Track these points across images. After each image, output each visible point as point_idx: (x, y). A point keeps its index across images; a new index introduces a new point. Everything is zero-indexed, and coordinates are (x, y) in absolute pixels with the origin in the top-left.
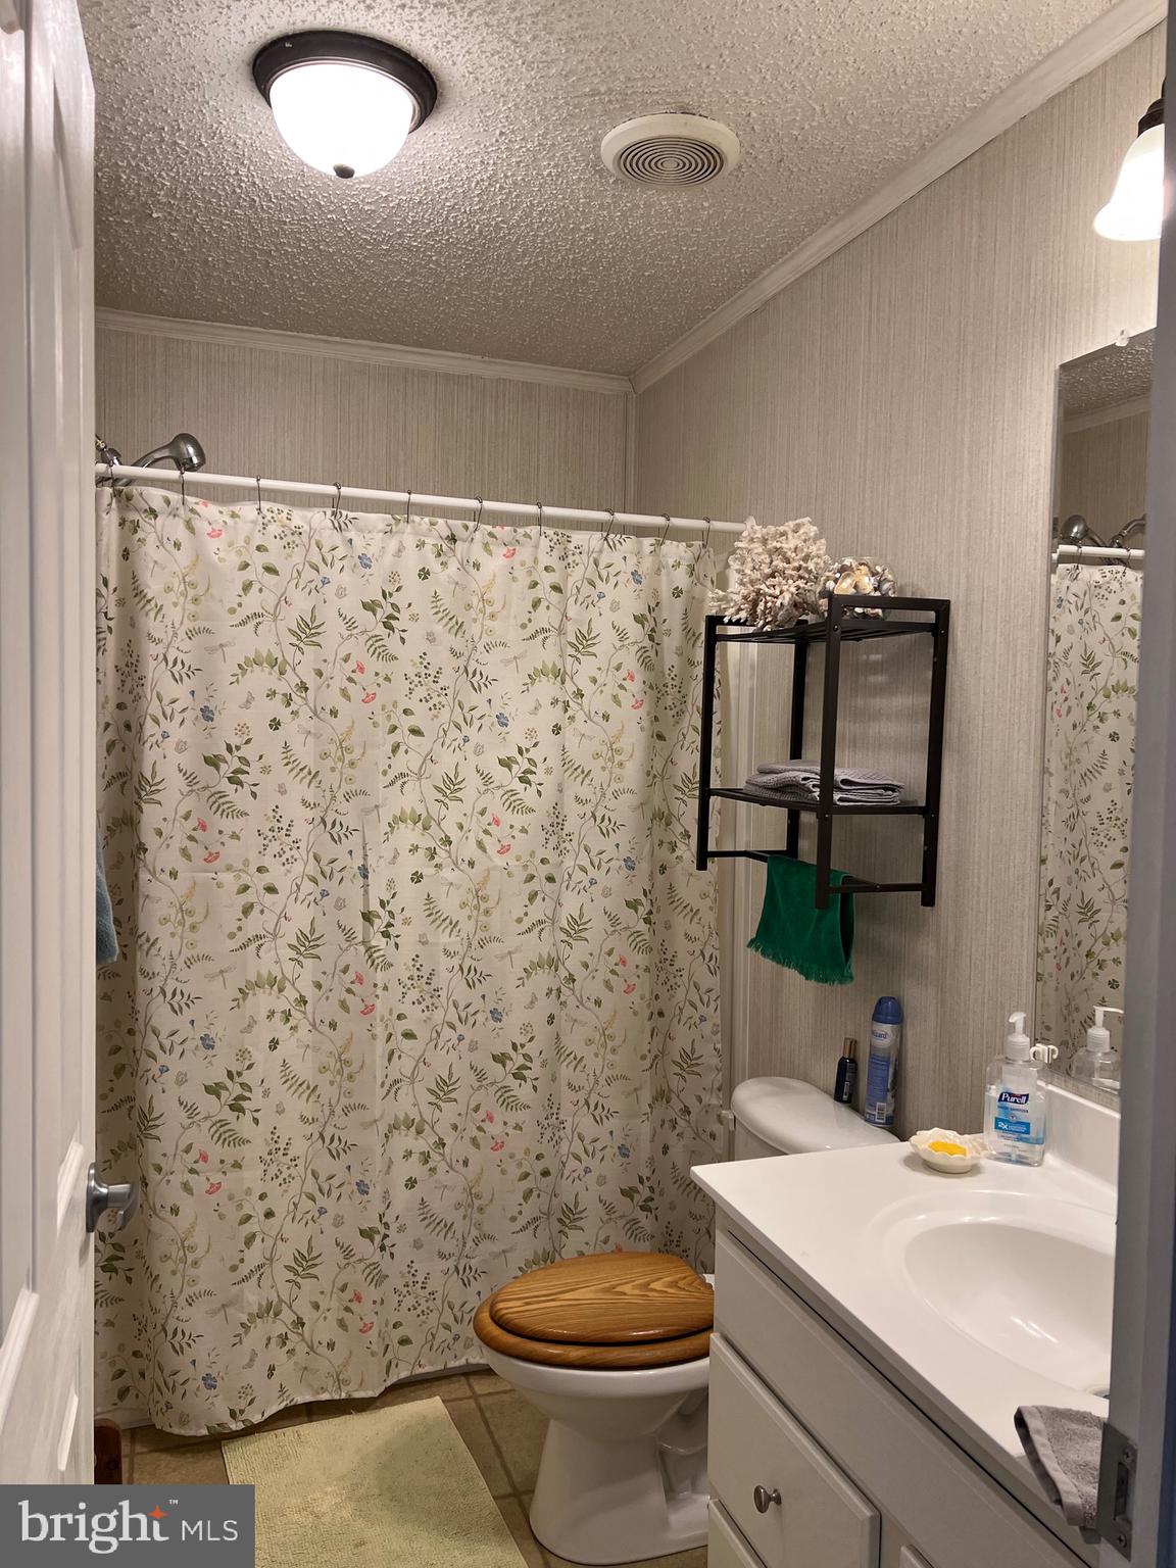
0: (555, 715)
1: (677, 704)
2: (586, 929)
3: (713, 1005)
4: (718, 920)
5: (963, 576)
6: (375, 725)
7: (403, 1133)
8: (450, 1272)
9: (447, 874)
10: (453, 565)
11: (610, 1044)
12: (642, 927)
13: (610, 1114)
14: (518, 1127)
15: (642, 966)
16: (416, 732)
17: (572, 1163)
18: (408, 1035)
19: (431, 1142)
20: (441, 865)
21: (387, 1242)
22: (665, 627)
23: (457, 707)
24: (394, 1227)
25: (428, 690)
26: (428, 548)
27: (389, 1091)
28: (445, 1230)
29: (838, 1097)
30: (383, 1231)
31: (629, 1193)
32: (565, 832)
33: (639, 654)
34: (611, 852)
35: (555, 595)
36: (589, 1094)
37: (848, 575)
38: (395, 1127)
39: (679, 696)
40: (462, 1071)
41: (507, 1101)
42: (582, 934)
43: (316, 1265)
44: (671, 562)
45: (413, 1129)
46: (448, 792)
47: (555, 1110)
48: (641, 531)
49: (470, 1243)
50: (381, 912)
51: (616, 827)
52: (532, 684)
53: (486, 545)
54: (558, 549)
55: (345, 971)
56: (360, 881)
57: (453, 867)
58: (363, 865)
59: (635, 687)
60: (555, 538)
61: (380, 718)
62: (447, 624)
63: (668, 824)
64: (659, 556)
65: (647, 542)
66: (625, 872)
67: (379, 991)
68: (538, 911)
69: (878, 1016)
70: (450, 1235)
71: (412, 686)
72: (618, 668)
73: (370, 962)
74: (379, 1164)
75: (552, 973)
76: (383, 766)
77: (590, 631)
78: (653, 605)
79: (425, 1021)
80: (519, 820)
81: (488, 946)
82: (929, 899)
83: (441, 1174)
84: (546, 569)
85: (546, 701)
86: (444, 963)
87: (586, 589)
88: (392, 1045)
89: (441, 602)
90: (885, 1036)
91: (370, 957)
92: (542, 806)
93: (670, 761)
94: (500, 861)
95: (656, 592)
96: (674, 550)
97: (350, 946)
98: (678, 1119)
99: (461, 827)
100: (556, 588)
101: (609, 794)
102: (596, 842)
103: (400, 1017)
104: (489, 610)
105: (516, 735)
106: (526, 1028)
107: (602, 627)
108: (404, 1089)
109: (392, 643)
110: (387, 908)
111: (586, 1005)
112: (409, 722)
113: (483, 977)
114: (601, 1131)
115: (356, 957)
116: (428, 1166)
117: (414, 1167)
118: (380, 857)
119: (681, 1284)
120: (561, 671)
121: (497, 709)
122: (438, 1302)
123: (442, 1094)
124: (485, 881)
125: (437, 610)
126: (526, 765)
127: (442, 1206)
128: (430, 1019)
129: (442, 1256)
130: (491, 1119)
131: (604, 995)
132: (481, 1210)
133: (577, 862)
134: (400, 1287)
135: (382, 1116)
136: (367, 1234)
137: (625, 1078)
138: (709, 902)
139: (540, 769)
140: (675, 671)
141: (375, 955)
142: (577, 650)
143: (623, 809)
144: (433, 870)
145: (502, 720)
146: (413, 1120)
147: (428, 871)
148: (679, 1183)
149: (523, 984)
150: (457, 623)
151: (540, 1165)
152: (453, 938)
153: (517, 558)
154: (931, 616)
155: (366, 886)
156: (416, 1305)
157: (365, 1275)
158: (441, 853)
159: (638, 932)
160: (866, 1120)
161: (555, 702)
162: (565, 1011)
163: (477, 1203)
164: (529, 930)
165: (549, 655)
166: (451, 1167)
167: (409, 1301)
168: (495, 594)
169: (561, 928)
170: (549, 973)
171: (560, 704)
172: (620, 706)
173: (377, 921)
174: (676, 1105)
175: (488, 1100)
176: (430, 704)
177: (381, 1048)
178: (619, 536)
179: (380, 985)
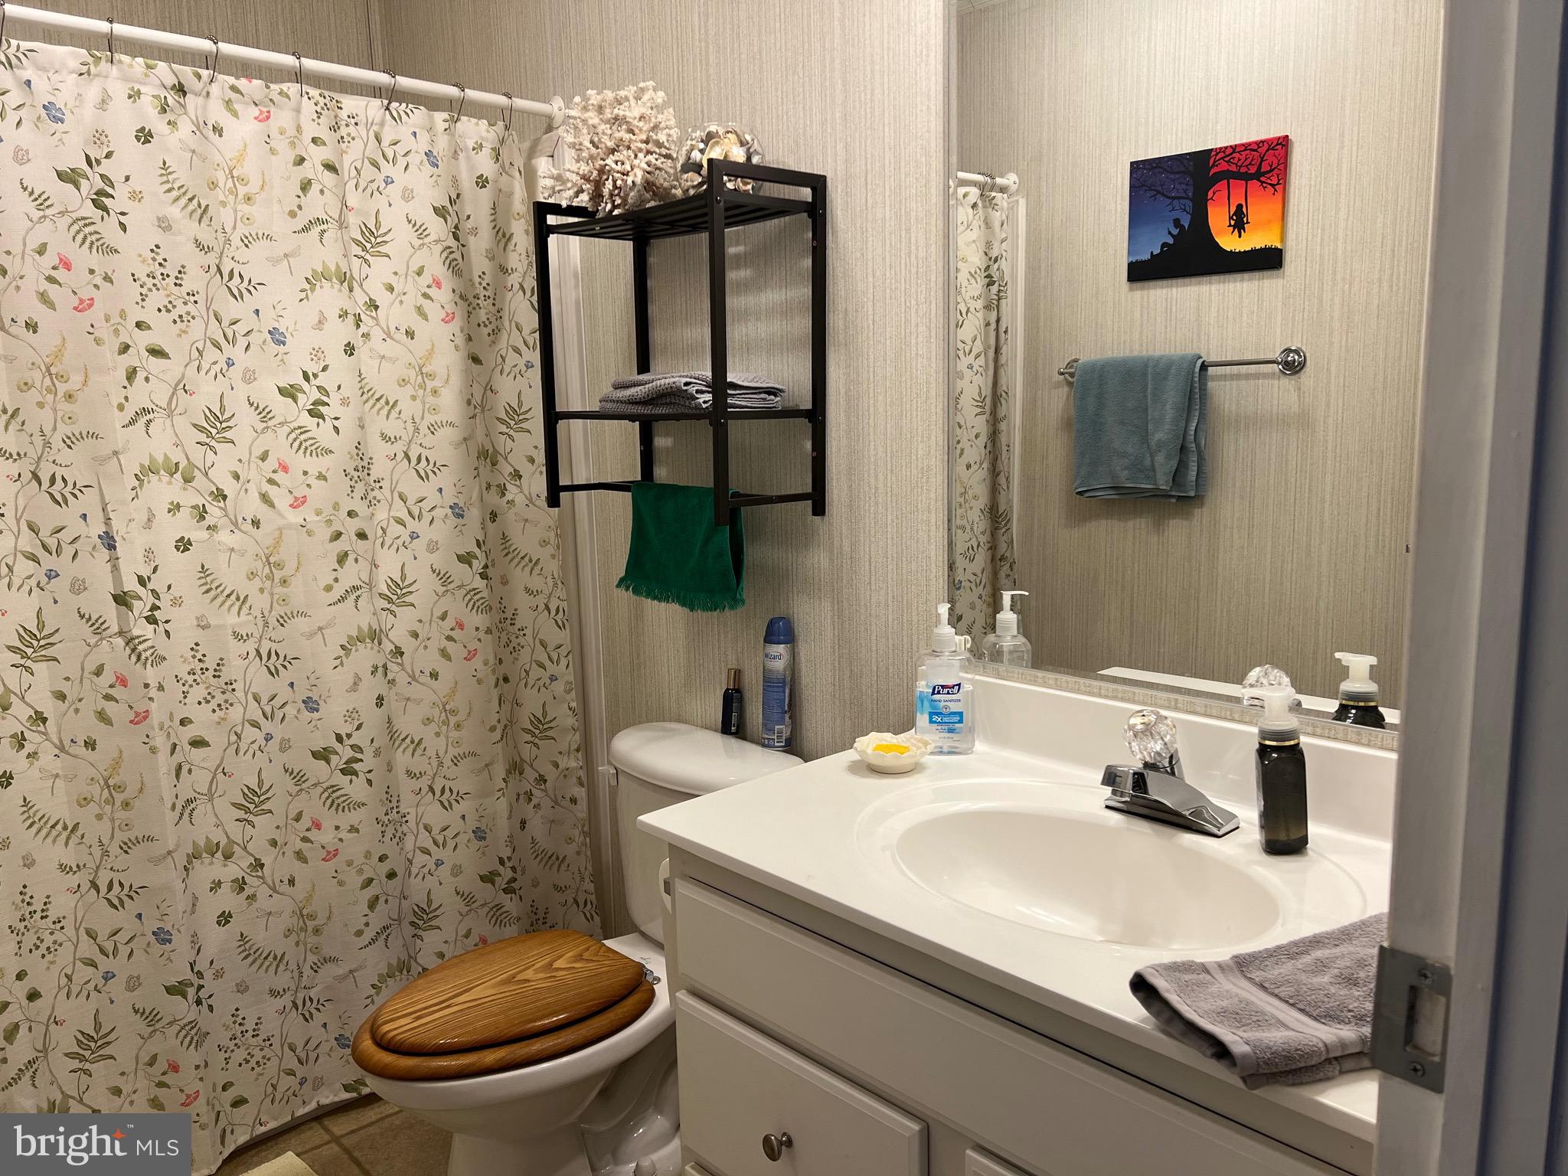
0: (345, 332)
1: (493, 319)
2: (411, 593)
3: (563, 662)
4: (563, 567)
5: (840, 146)
6: (98, 342)
7: (207, 861)
8: (287, 1010)
9: (224, 537)
10: (185, 127)
11: (453, 720)
12: (479, 583)
13: (460, 797)
14: (353, 829)
15: (483, 628)
16: (156, 352)
17: (420, 859)
18: (198, 743)
19: (245, 864)
20: (215, 526)
21: (203, 994)
22: (470, 224)
23: (213, 320)
24: (208, 975)
25: (168, 296)
26: (146, 100)
27: (182, 814)
28: (275, 963)
29: (726, 729)
30: (196, 981)
31: (488, 878)
32: (372, 478)
33: (445, 254)
34: (433, 499)
35: (328, 177)
36: (433, 779)
37: (717, 143)
38: (196, 855)
39: (493, 310)
40: (273, 775)
41: (335, 801)
42: (407, 599)
43: (109, 1043)
44: (471, 144)
45: (219, 855)
46: (214, 431)
47: (394, 804)
48: (432, 103)
49: (307, 971)
50: (141, 591)
51: (437, 468)
52: (313, 290)
53: (228, 103)
54: (328, 117)
55: (98, 672)
56: (105, 554)
57: (233, 528)
58: (106, 533)
59: (444, 296)
60: (322, 101)
61: (103, 331)
62: (186, 206)
63: (494, 464)
64: (453, 135)
65: (440, 117)
66: (452, 521)
67: (153, 692)
68: (351, 574)
69: (771, 637)
70: (282, 967)
71: (144, 291)
72: (419, 273)
73: (134, 658)
74: (182, 903)
75: (376, 648)
76: (117, 398)
77: (378, 225)
78: (454, 196)
79: (219, 723)
80: (314, 465)
81: (291, 624)
82: (819, 509)
83: (264, 902)
84: (314, 140)
85: (332, 314)
86: (235, 648)
87: (368, 171)
88: (178, 757)
89: (174, 176)
90: (780, 657)
91: (133, 650)
92: (341, 445)
93: (489, 388)
94: (294, 517)
95: (455, 181)
96: (473, 129)
97: (102, 639)
98: (533, 790)
99: (237, 477)
100: (330, 167)
101: (424, 430)
102: (412, 487)
103: (183, 722)
104: (242, 191)
105: (298, 357)
106: (351, 714)
107: (393, 219)
108: (202, 809)
109: (108, 229)
110: (150, 586)
111: (420, 680)
112: (143, 339)
113: (288, 661)
114: (452, 818)
115: (113, 653)
116: (245, 894)
117: (227, 899)
118: (130, 521)
119: (586, 955)
120: (348, 275)
121: (268, 322)
122: (277, 1047)
123: (252, 807)
124: (278, 542)
125: (169, 186)
126: (316, 395)
127: (268, 938)
128: (224, 719)
129: (274, 993)
130: (318, 826)
131: (440, 665)
132: (317, 931)
133: (392, 514)
134: (226, 1042)
135: (178, 846)
136: (177, 990)
137: (474, 754)
138: (550, 550)
139: (334, 399)
140: (487, 279)
141: (141, 648)
142: (365, 249)
143: (444, 446)
144: (205, 534)
145: (277, 337)
146: (218, 844)
147: (197, 534)
148: (540, 857)
149: (342, 664)
150: (199, 206)
151: (384, 868)
152: (243, 617)
153: (274, 124)
154: (806, 194)
155: (114, 561)
156: (248, 1057)
157: (180, 1040)
158: (214, 512)
159: (474, 589)
160: (764, 746)
161: (343, 315)
162: (394, 690)
163: (311, 924)
164: (342, 599)
165: (327, 253)
166: (274, 890)
167: (240, 1055)
168: (249, 168)
169: (380, 594)
170: (372, 648)
171: (350, 318)
172: (427, 320)
173: (136, 604)
174: (530, 775)
175: (313, 805)
176: (175, 315)
177: (164, 763)
178: (404, 105)
179: (153, 684)
